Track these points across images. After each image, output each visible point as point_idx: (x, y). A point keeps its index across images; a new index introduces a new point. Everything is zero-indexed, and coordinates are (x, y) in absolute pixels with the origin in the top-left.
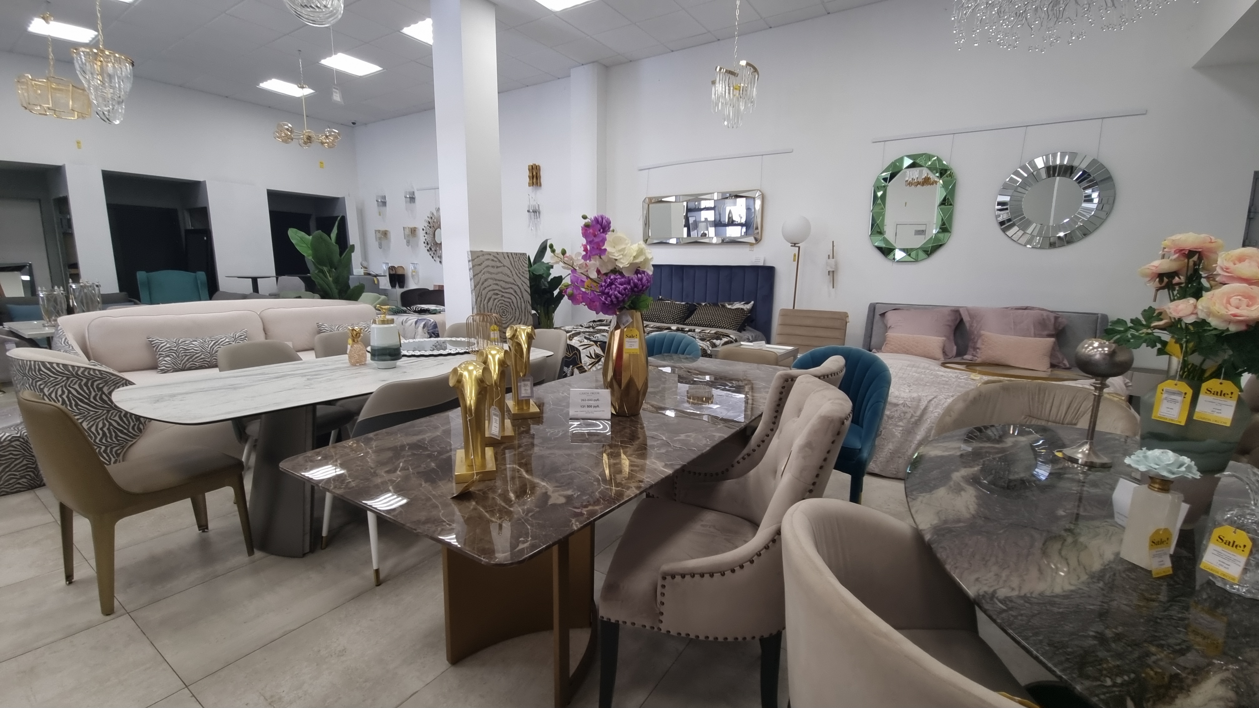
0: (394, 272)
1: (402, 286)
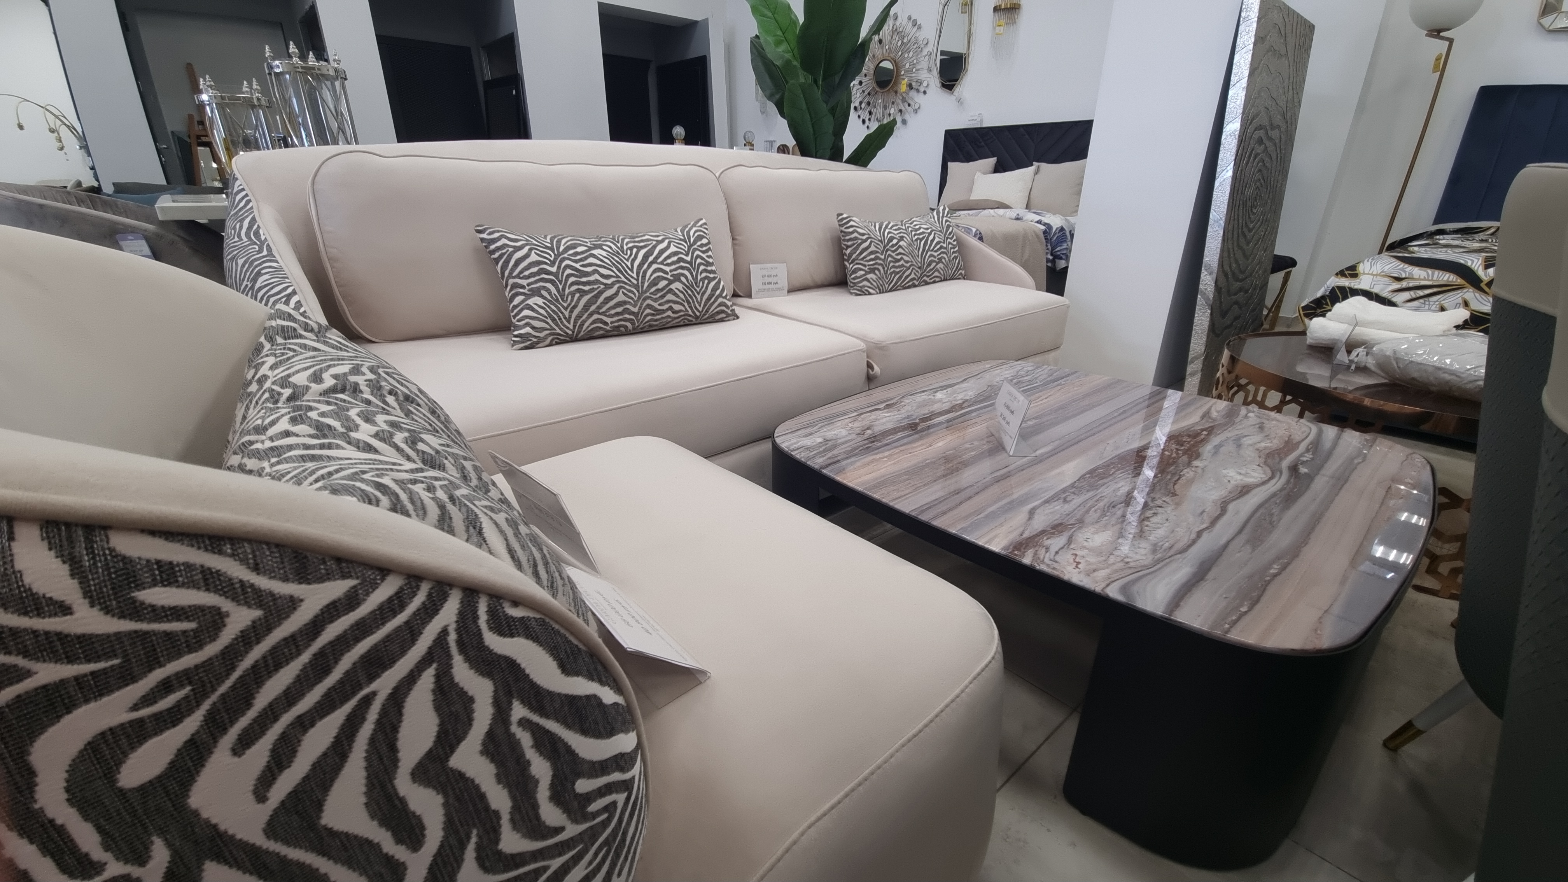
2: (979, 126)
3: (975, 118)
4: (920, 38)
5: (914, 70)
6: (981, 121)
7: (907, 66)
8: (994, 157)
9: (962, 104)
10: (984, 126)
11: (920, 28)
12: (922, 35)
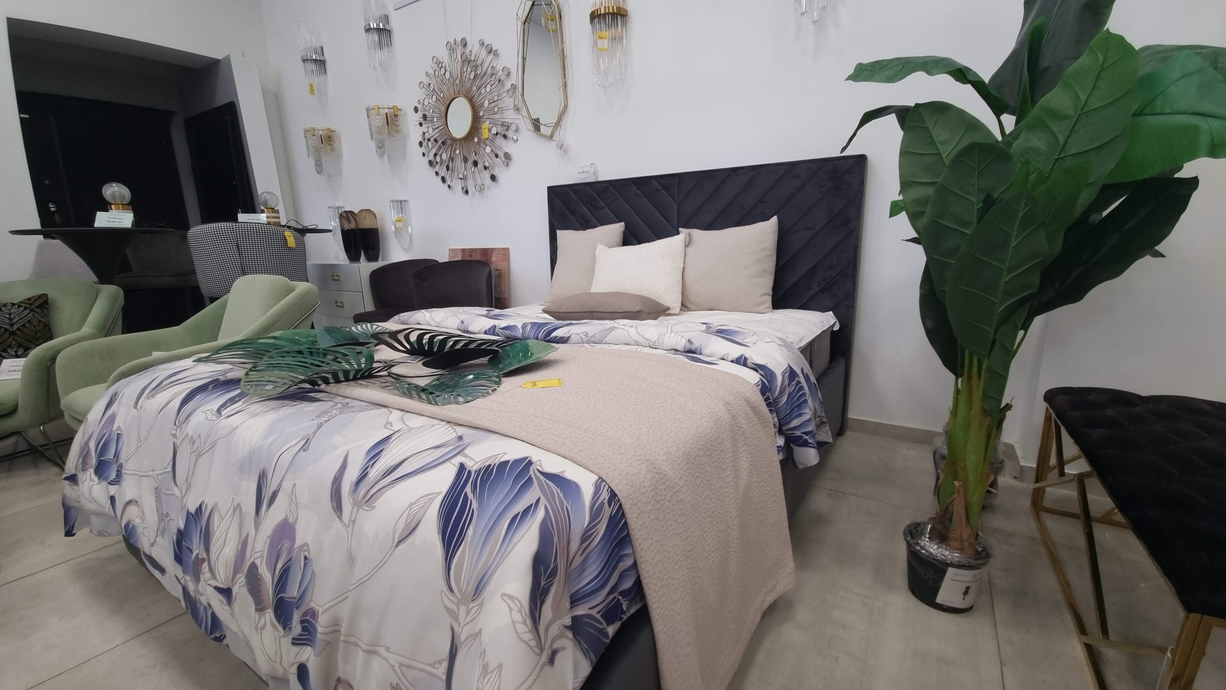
0: (352, 226)
1: (373, 257)
2: (594, 180)
3: (586, 169)
4: (499, 67)
5: (496, 109)
6: (595, 173)
7: (486, 104)
8: (620, 221)
9: (566, 151)
10: (601, 179)
11: (496, 54)
12: (500, 64)
